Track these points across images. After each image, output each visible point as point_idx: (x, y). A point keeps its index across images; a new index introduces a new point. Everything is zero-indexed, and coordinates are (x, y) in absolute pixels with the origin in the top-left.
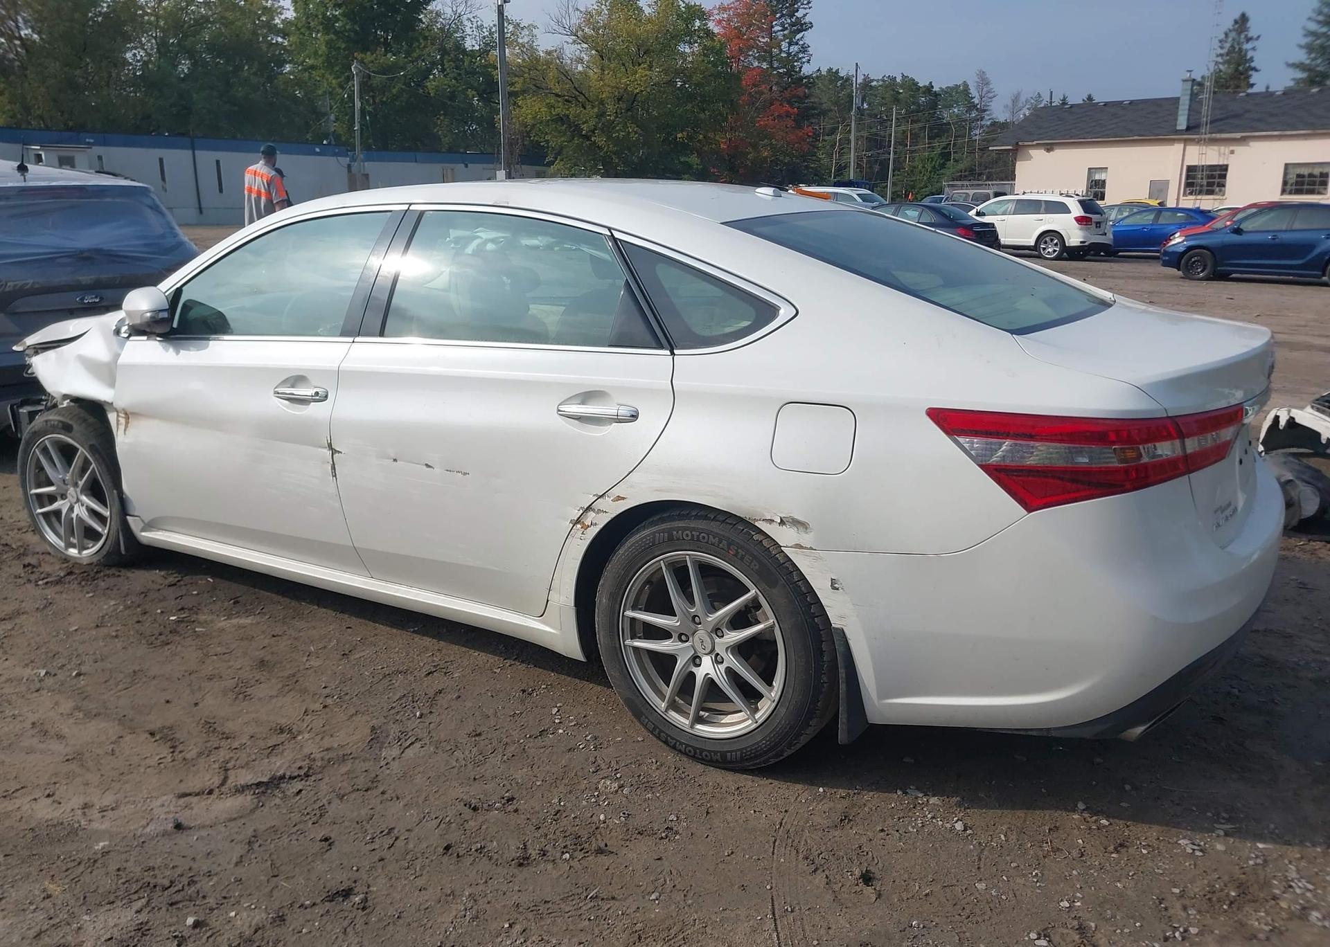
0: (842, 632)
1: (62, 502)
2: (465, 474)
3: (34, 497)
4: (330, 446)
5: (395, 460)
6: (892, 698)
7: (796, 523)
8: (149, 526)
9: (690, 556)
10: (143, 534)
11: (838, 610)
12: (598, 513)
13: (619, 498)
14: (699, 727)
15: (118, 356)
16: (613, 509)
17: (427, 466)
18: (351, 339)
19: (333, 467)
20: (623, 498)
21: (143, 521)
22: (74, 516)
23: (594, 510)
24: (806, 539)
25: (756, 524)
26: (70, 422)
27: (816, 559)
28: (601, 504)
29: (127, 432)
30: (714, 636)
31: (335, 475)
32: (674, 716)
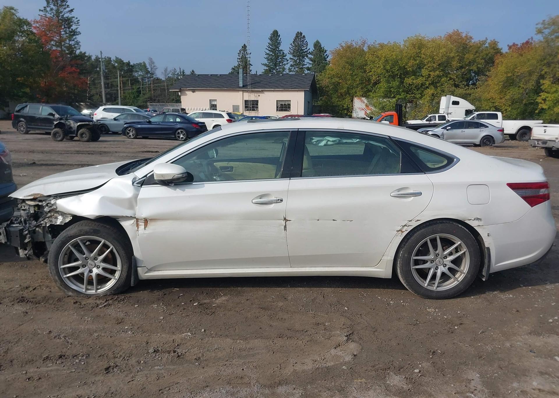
0: (488, 249)
1: (83, 269)
2: (351, 221)
3: (62, 270)
4: (285, 219)
5: (318, 220)
6: (497, 264)
7: (478, 219)
8: (150, 270)
9: (438, 236)
10: (146, 274)
11: (487, 242)
12: (408, 227)
13: (418, 220)
14: (438, 288)
15: (137, 195)
16: (415, 224)
17: (334, 220)
18: (289, 179)
19: (285, 227)
20: (419, 220)
21: (147, 268)
22: (94, 274)
23: (406, 226)
24: (480, 223)
25: (465, 221)
26: (97, 229)
27: (484, 228)
28: (410, 223)
29: (146, 228)
30: (443, 259)
31: (286, 230)
32: (430, 288)
